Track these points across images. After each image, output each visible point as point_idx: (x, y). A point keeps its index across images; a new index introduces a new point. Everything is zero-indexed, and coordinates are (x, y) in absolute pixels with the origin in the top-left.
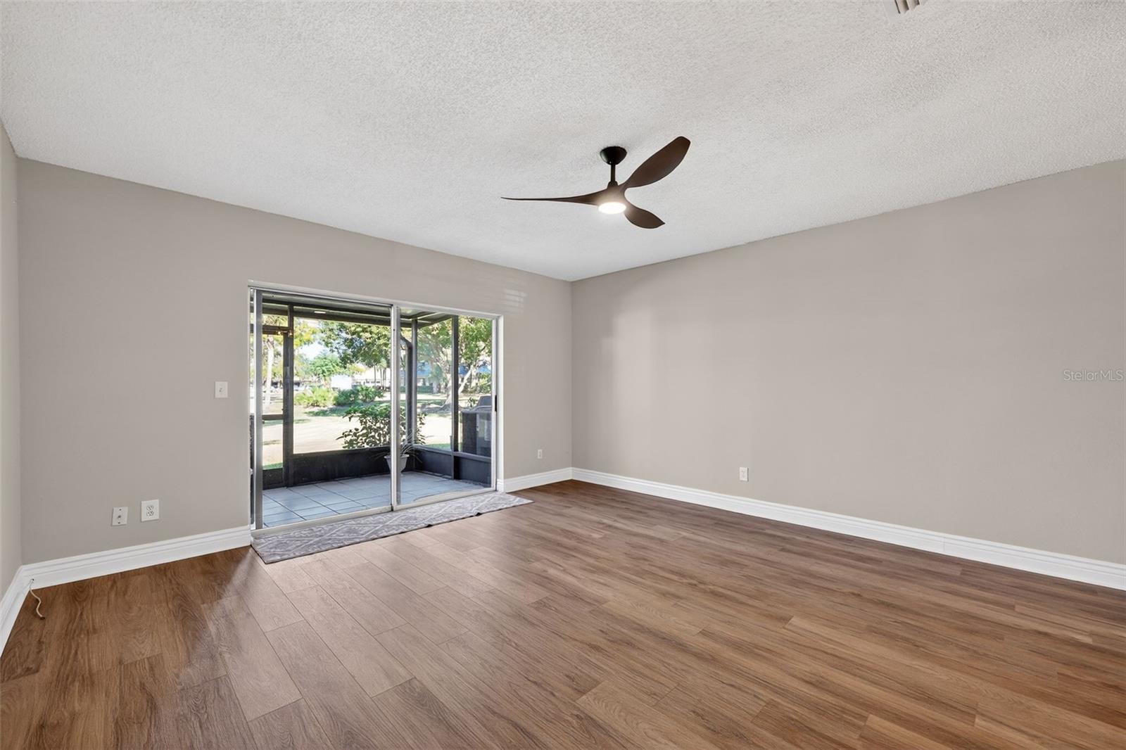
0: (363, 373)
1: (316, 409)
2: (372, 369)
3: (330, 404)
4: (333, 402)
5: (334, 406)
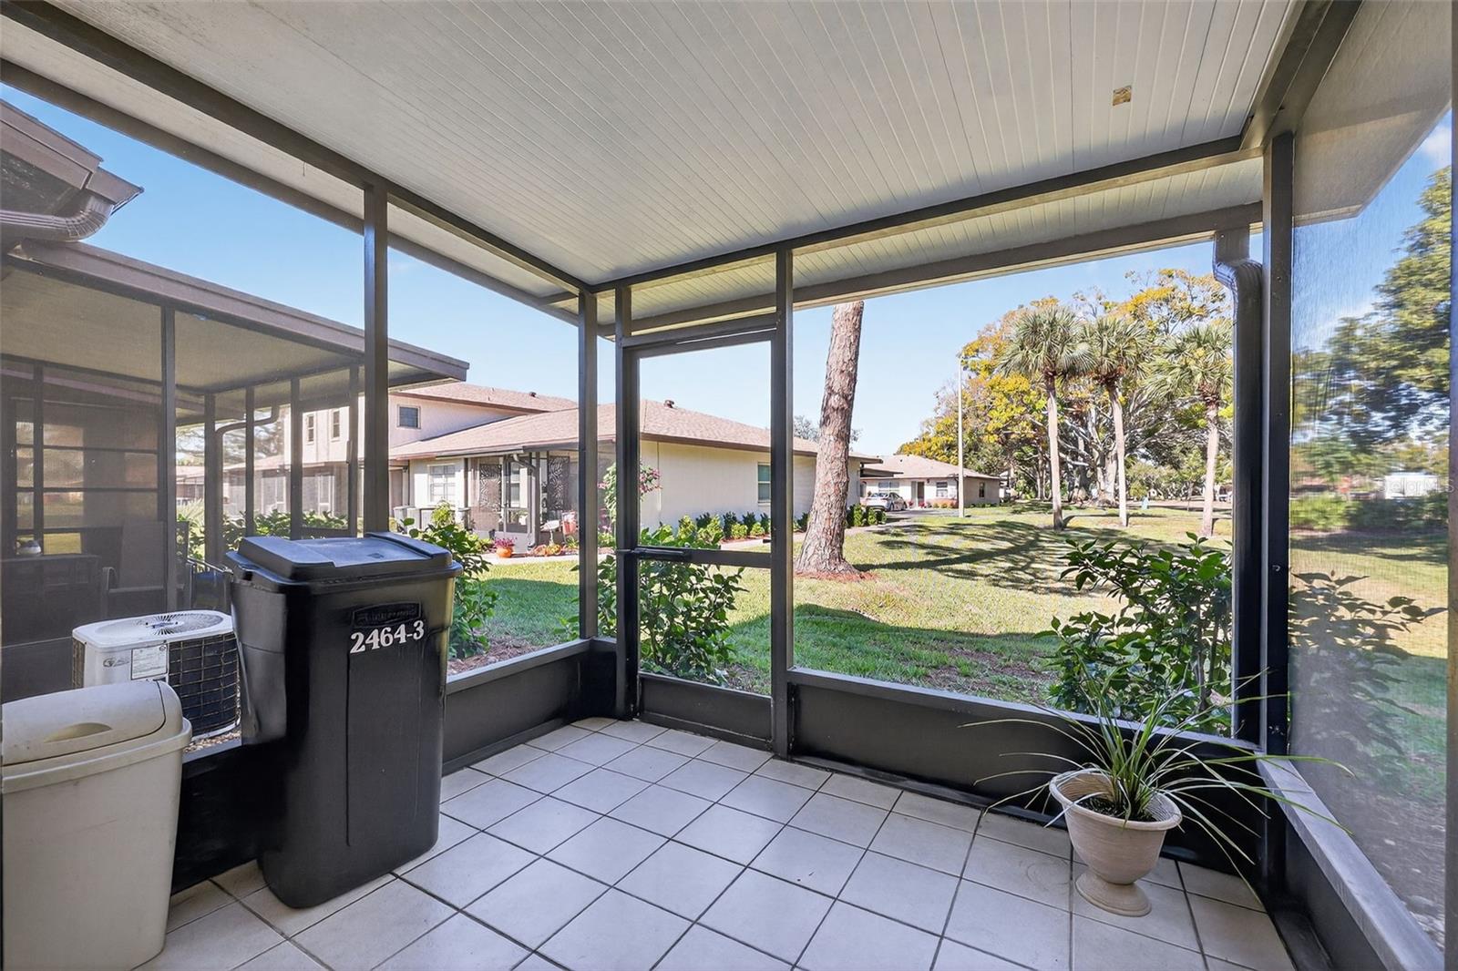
3: (1338, 527)
4: (1347, 524)
5: (1346, 531)
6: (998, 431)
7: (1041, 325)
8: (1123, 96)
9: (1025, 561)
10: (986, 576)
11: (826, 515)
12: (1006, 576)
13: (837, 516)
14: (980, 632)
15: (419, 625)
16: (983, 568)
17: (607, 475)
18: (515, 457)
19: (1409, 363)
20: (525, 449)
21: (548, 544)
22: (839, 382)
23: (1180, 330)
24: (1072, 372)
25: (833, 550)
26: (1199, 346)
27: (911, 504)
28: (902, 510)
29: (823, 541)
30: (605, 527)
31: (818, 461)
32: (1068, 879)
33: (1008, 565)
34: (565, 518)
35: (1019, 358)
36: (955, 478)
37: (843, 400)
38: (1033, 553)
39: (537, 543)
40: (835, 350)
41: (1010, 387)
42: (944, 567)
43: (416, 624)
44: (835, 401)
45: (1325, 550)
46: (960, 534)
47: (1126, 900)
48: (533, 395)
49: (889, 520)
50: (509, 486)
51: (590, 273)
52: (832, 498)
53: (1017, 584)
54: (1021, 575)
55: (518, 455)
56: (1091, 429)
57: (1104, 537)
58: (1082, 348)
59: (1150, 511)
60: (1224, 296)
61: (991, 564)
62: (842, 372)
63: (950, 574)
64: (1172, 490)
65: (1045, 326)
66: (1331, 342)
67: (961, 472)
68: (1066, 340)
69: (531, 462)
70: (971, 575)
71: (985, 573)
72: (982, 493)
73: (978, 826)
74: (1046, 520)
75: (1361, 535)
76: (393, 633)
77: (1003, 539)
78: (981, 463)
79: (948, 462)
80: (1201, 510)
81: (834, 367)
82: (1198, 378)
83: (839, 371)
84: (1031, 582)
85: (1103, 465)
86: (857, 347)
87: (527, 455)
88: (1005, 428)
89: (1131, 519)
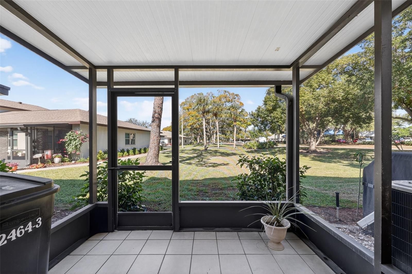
0: (271, 136)
1: (249, 150)
2: (274, 135)
3: (255, 148)
4: (257, 147)
5: (257, 149)
6: (190, 125)
7: (202, 100)
8: (277, 50)
9: (201, 159)
10: (194, 164)
11: (154, 149)
12: (198, 163)
13: (157, 149)
14: (198, 179)
15: (39, 220)
16: (192, 161)
17: (67, 136)
18: (19, 129)
19: (268, 116)
20: (24, 125)
21: (37, 163)
22: (158, 110)
23: (229, 105)
24: (208, 112)
25: (156, 160)
26: (233, 109)
27: (168, 145)
28: (166, 146)
29: (153, 157)
30: (66, 156)
31: (151, 133)
32: (265, 245)
33: (198, 160)
34: (46, 153)
35: (197, 107)
37: (159, 115)
38: (202, 157)
39: (31, 164)
40: (156, 100)
41: (194, 114)
42: (184, 162)
43: (37, 220)
44: (156, 115)
45: (255, 153)
46: (184, 153)
47: (280, 247)
48: (21, 103)
49: (164, 149)
50: (13, 140)
51: (96, 61)
52: (156, 144)
53: (202, 165)
54: (202, 163)
55: (20, 128)
56: (210, 126)
57: (215, 152)
58: (210, 106)
59: (222, 146)
60: (235, 98)
61: (194, 160)
62: (159, 107)
63: (186, 164)
64: (224, 140)
65: (203, 100)
66: (256, 111)
68: (207, 104)
69: (27, 131)
70: (190, 164)
71: (194, 163)
72: (186, 141)
73: (239, 237)
74: (202, 148)
75: (259, 150)
76: (24, 228)
77: (194, 153)
80: (233, 145)
81: (156, 105)
82: (233, 115)
83: (157, 107)
84: (204, 164)
85: (213, 135)
86: (163, 100)
87: (25, 128)
88: (192, 125)
89: (220, 147)
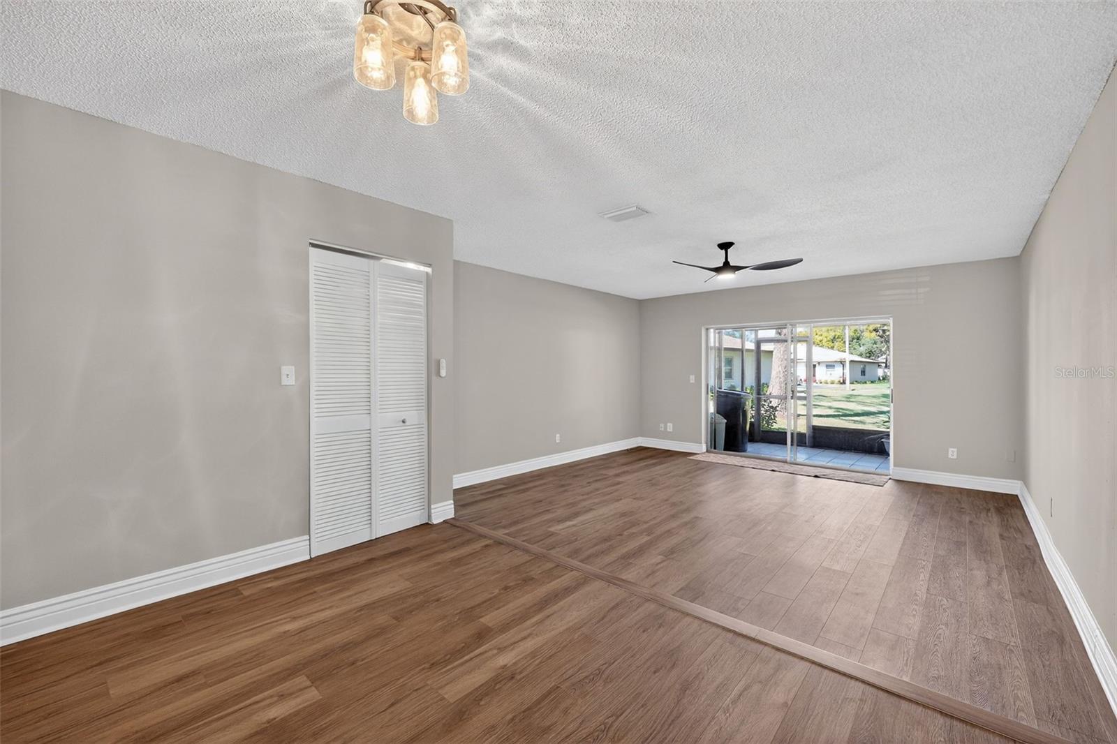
36: (842, 363)
67: (848, 357)
72: (863, 373)
78: (862, 349)
79: (832, 348)
